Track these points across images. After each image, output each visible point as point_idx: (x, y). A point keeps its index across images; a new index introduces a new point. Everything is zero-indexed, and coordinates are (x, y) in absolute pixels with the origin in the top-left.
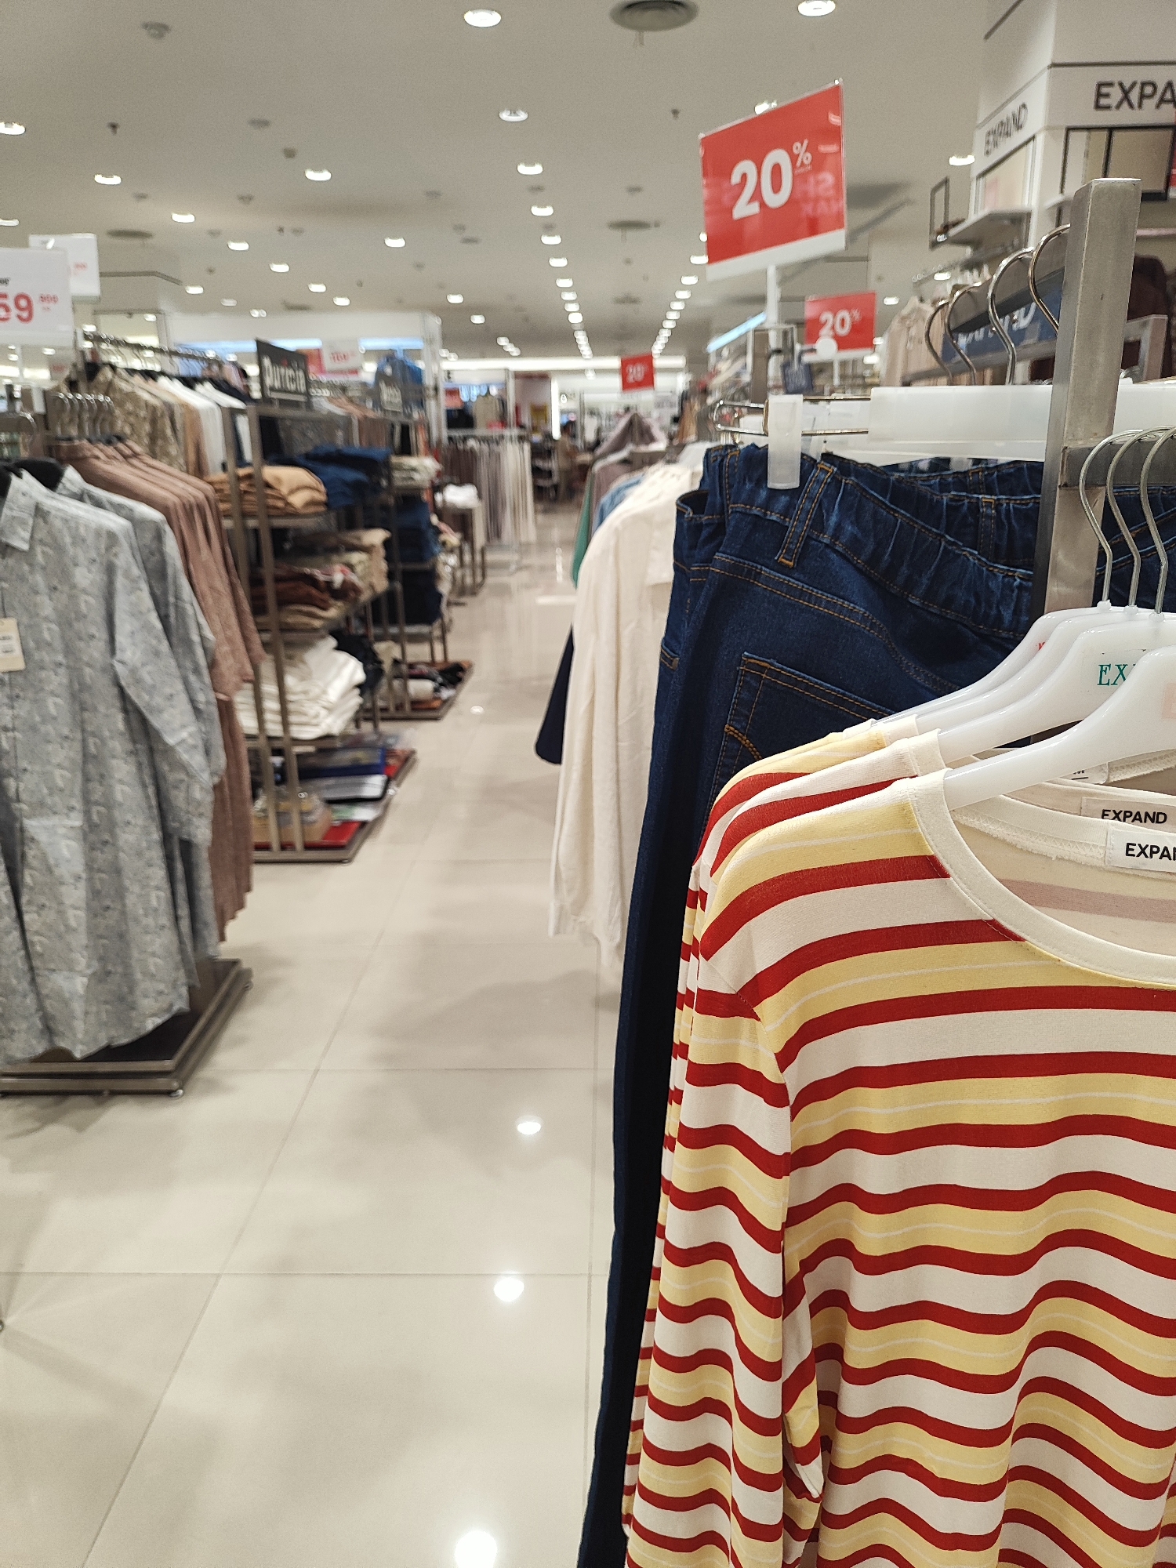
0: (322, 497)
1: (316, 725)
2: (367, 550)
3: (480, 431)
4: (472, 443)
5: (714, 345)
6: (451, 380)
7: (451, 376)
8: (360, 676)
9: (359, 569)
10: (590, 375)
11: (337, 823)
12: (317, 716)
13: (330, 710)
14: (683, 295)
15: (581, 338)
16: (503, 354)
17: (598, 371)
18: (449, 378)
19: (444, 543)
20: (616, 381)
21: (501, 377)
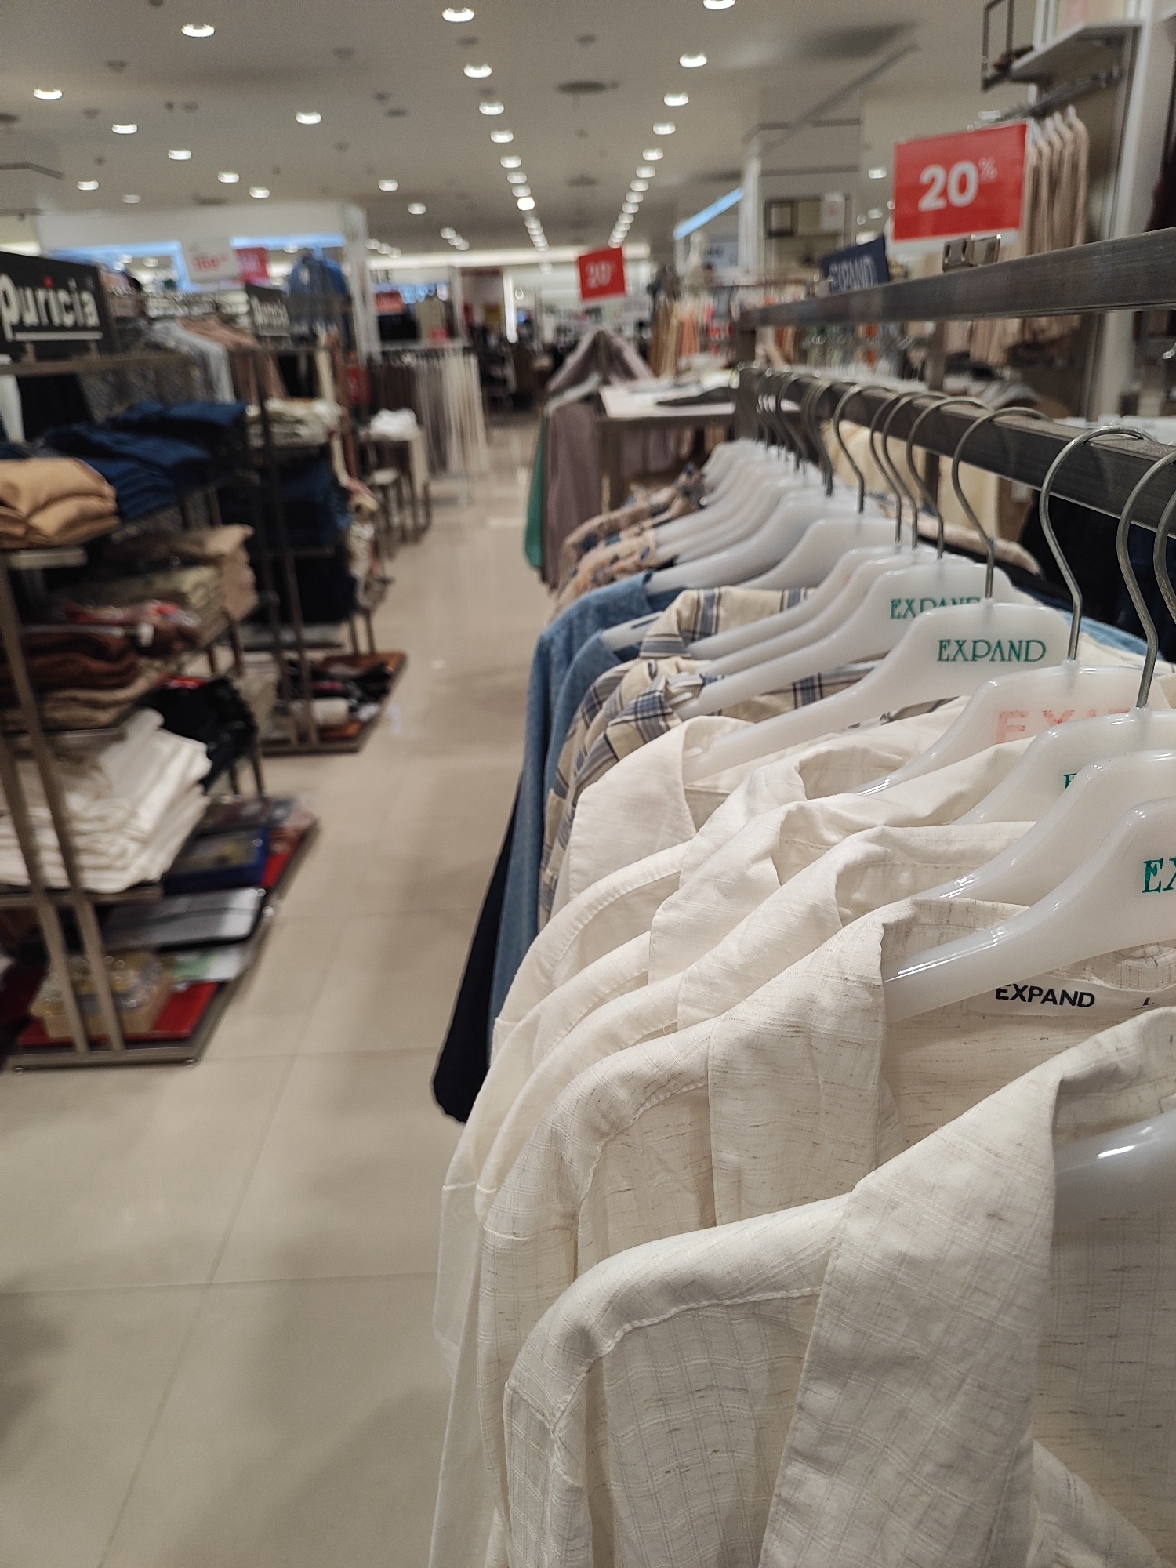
0: (110, 505)
1: (124, 869)
2: (213, 561)
3: (425, 343)
4: (408, 359)
5: (682, 230)
6: (390, 281)
7: (389, 276)
8: (201, 765)
9: (196, 599)
10: (546, 270)
11: (181, 987)
12: (122, 854)
13: (144, 842)
14: (646, 173)
15: (534, 227)
16: (447, 247)
17: (556, 264)
18: (388, 278)
19: (358, 508)
20: (572, 275)
21: (445, 275)
